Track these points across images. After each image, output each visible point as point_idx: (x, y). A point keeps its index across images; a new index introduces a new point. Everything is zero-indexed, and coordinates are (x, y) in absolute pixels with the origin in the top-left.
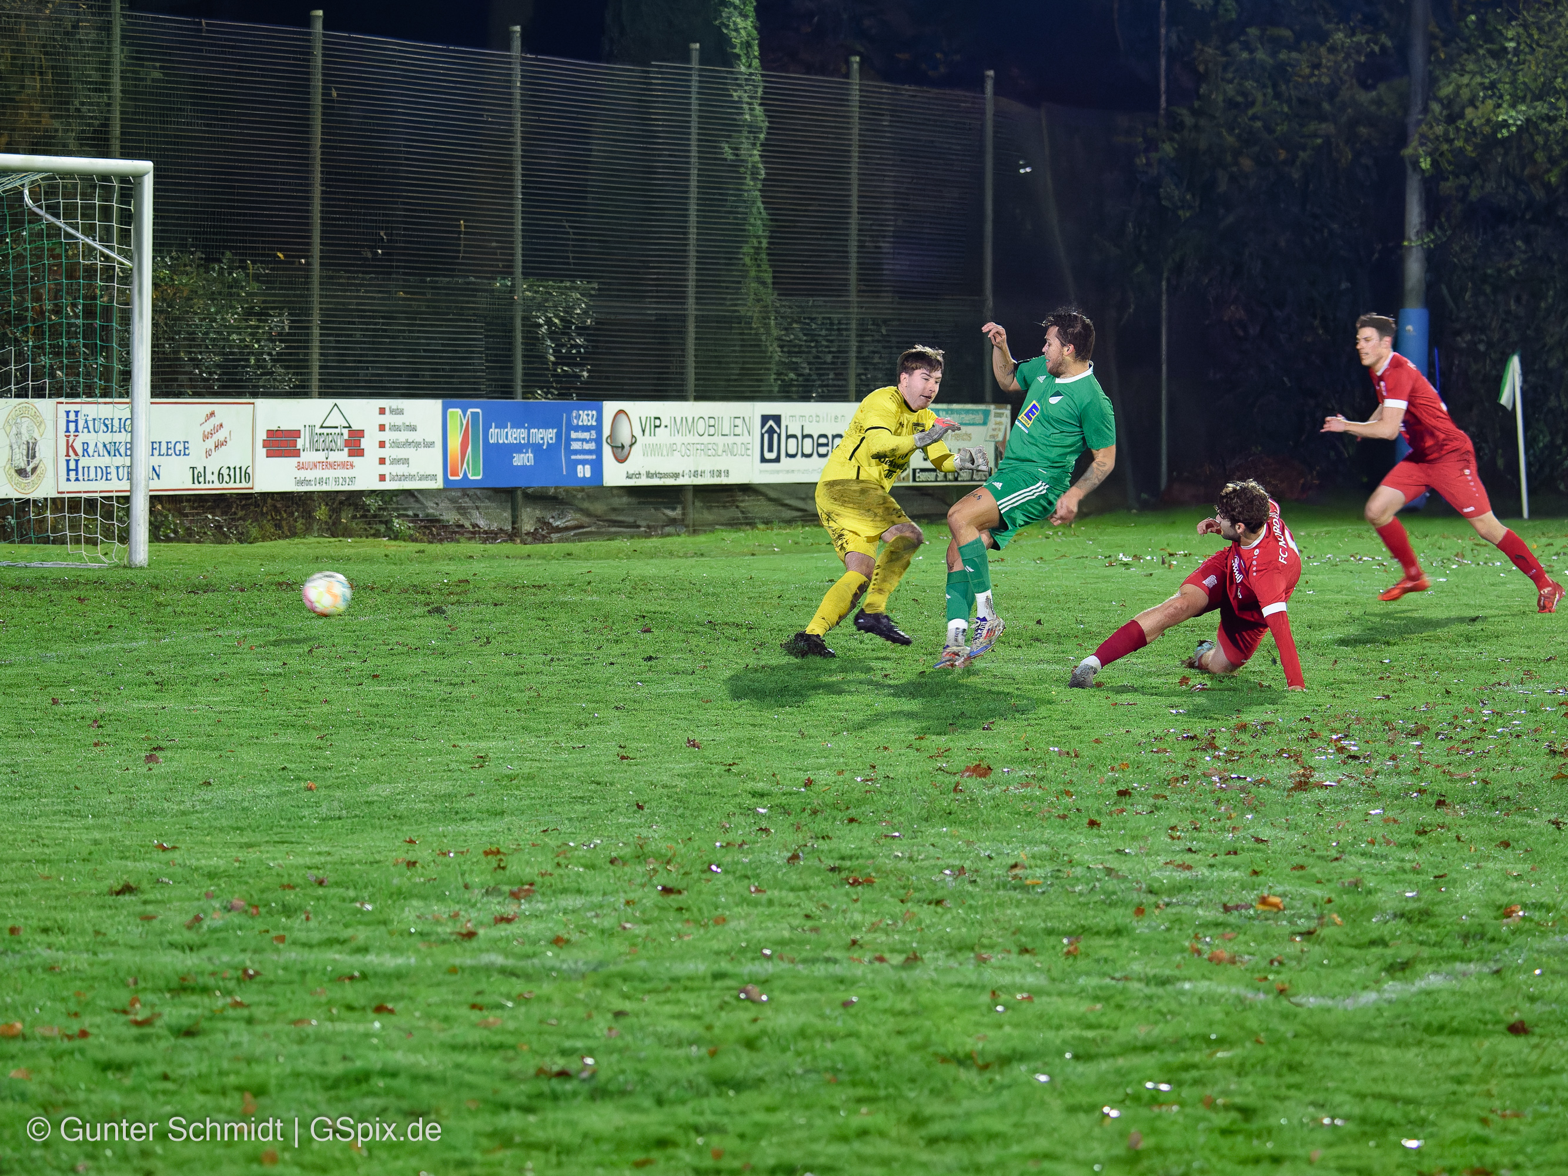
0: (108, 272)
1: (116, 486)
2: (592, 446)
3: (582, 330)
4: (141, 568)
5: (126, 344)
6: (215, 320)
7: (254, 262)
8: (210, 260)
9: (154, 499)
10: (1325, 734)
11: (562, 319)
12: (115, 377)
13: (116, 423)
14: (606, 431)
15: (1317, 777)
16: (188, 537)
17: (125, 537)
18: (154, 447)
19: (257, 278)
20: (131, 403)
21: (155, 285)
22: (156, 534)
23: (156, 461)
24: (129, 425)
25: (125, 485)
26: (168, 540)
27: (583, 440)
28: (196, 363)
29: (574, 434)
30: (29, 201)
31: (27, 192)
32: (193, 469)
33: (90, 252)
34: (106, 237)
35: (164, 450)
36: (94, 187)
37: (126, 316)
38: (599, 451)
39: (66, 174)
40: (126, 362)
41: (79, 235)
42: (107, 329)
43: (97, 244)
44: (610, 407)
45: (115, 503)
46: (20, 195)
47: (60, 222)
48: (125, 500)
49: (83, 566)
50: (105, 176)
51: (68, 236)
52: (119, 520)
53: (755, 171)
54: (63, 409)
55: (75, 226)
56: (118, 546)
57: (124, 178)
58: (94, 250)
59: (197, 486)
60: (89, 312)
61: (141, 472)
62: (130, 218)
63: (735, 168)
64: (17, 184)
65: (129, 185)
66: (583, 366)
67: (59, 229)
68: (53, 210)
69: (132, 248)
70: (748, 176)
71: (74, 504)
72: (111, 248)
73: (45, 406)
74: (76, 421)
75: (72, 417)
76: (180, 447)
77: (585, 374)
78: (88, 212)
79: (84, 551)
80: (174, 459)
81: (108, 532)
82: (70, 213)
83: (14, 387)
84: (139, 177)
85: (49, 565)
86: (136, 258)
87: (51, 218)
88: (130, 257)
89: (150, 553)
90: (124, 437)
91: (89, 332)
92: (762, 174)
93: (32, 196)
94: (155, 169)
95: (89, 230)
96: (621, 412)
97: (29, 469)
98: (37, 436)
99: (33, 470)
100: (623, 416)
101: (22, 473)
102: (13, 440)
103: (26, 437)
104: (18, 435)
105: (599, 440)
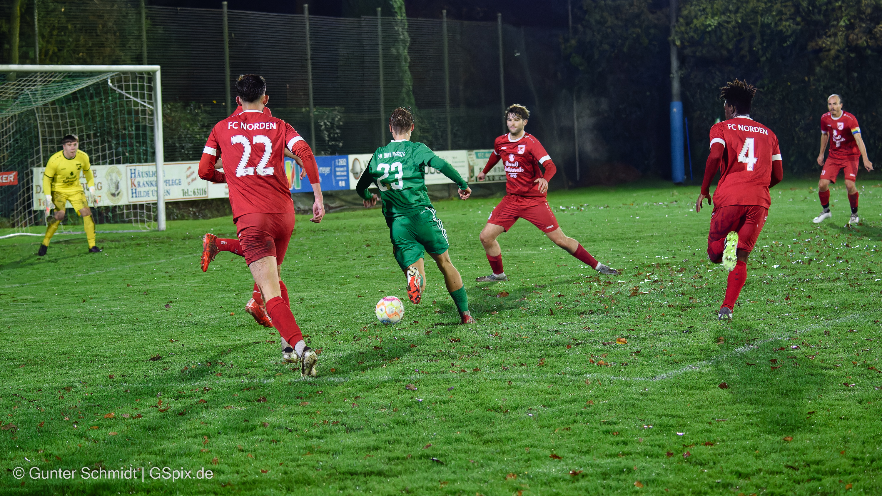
0: (144, 112)
1: (151, 199)
2: (345, 173)
3: (339, 127)
4: (163, 231)
5: (153, 140)
6: (188, 129)
7: (204, 105)
8: (186, 105)
9: (167, 204)
10: (644, 273)
11: (331, 123)
12: (149, 154)
13: (151, 173)
14: (350, 167)
15: (641, 290)
16: (183, 218)
17: (156, 219)
18: (166, 182)
19: (205, 112)
20: (156, 165)
21: (164, 116)
22: (169, 217)
23: (168, 188)
24: (156, 174)
25: (155, 198)
26: (174, 219)
27: (342, 171)
28: (183, 148)
29: (337, 169)
30: (110, 84)
31: (109, 81)
32: (183, 190)
33: (136, 104)
34: (143, 97)
35: (171, 183)
36: (136, 77)
37: (152, 129)
38: (348, 176)
39: (125, 73)
40: (153, 148)
41: (131, 97)
42: (145, 135)
43: (139, 100)
44: (352, 157)
45: (152, 206)
46: (107, 81)
47: (124, 92)
48: (156, 204)
49: (139, 231)
50: (141, 73)
51: (127, 98)
52: (153, 212)
53: (406, 59)
54: (129, 168)
55: (129, 93)
56: (153, 222)
57: (148, 73)
58: (138, 103)
59: (185, 197)
60: (137, 129)
61: (161, 192)
62: (152, 89)
63: (398, 57)
64: (105, 77)
65: (151, 76)
66: (339, 141)
67: (123, 95)
68: (120, 87)
69: (153, 101)
70: (403, 61)
71: (135, 207)
72: (145, 102)
73: (122, 167)
74: (135, 173)
75: (133, 171)
76: (177, 182)
77: (341, 144)
78: (135, 87)
79: (140, 225)
80: (175, 186)
81: (149, 217)
82: (127, 88)
83: (108, 160)
84: (154, 72)
85: (126, 231)
86: (154, 104)
87: (120, 91)
88: (153, 106)
89: (167, 225)
90: (154, 179)
91: (137, 136)
92: (409, 60)
93: (112, 82)
94: (162, 69)
95: (135, 95)
96: (356, 159)
97: (116, 193)
98: (119, 180)
99: (118, 194)
100: (357, 161)
101: (113, 195)
102: (109, 182)
103: (114, 180)
104: (111, 180)
105: (347, 171)
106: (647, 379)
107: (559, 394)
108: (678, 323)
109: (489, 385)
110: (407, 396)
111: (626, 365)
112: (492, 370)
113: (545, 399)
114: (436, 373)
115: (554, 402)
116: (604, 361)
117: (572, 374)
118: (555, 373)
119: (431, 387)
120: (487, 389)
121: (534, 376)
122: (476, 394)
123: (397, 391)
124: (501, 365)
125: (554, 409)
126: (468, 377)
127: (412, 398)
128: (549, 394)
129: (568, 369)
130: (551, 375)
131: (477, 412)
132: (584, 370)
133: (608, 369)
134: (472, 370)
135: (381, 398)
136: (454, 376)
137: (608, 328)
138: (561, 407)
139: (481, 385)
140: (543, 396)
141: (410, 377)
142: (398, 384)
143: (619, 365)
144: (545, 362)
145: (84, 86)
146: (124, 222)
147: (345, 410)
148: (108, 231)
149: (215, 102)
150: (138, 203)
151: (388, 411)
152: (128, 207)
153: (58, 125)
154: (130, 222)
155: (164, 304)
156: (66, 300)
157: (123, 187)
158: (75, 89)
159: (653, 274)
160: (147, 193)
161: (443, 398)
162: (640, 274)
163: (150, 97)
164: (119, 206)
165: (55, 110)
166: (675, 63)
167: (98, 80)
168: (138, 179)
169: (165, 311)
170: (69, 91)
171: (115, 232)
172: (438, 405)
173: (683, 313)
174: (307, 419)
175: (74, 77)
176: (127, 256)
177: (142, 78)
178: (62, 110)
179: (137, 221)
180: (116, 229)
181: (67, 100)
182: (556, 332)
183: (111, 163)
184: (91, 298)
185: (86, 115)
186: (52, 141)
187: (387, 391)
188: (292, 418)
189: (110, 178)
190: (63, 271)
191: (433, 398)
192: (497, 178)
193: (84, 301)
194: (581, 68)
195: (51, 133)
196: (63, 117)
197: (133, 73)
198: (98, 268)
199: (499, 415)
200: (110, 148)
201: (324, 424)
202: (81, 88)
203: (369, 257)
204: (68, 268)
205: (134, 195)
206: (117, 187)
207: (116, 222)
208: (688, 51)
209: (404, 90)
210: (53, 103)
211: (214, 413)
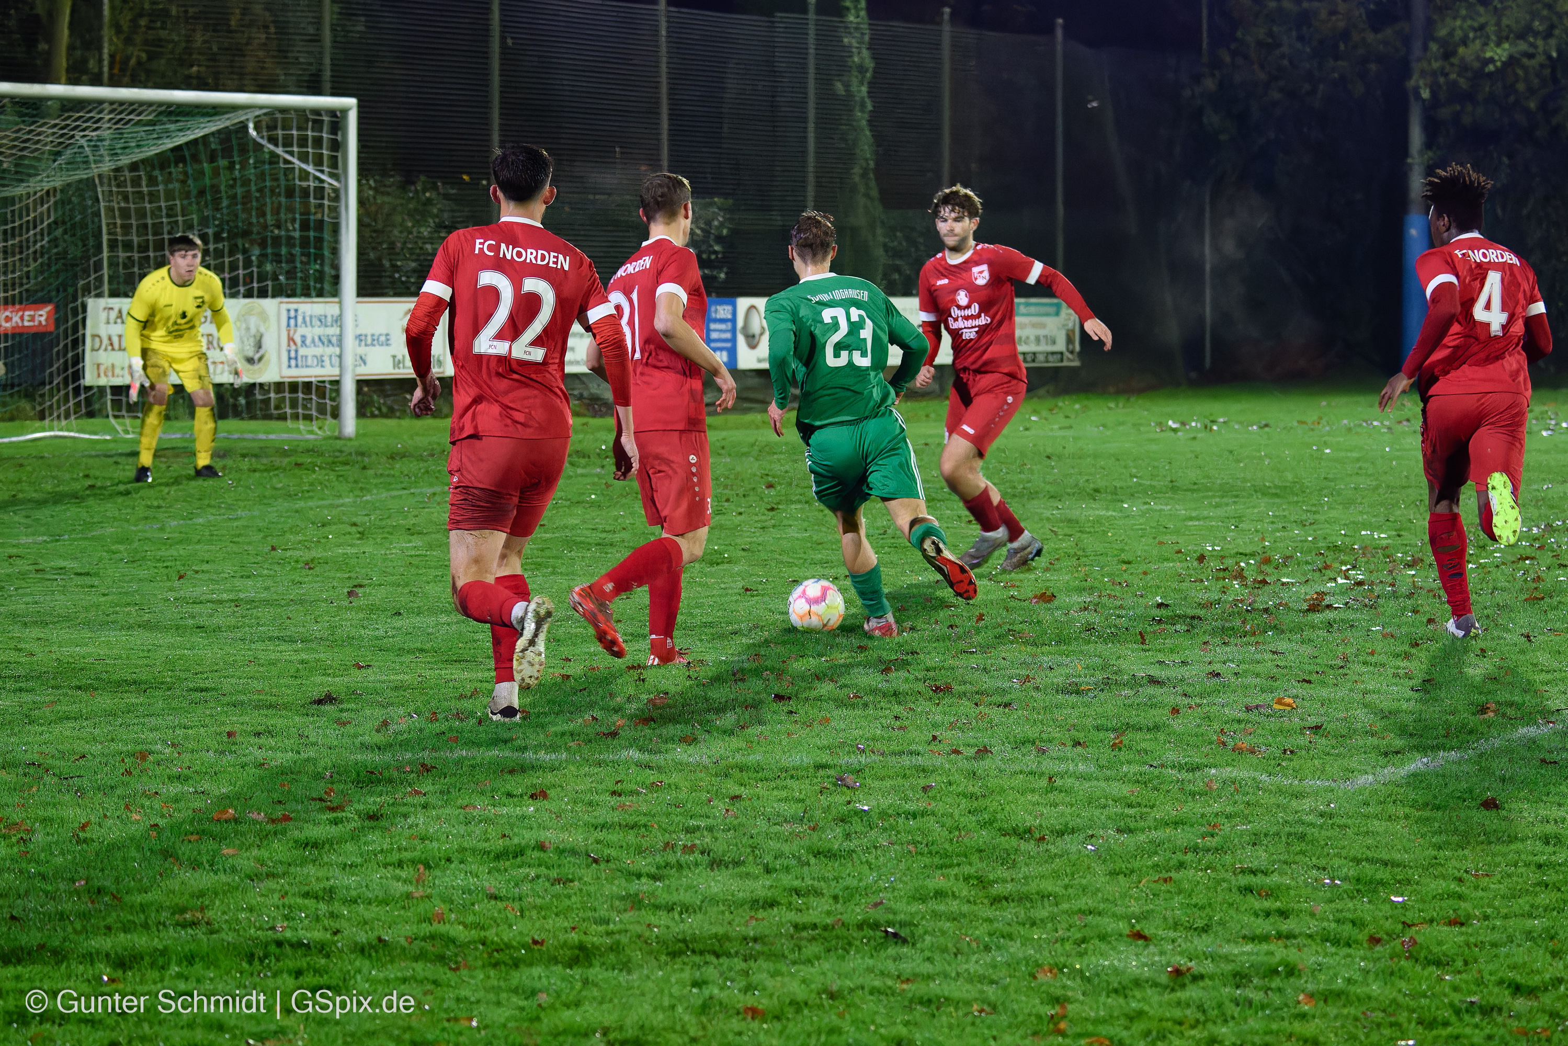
0: (320, 191)
1: (328, 372)
2: (728, 336)
3: (719, 239)
4: (350, 439)
5: (335, 251)
6: (411, 233)
7: (444, 184)
8: (409, 181)
9: (361, 384)
10: (1336, 565)
11: (702, 230)
12: (327, 278)
13: (329, 319)
14: (740, 323)
15: (1328, 600)
16: (390, 414)
17: (336, 414)
18: (360, 338)
19: (447, 197)
20: (340, 303)
21: (361, 202)
22: (362, 410)
23: (362, 350)
24: (339, 320)
25: (336, 371)
26: (373, 416)
27: (721, 331)
28: (395, 268)
29: (713, 326)
30: (252, 132)
31: (251, 125)
32: (394, 357)
33: (305, 175)
34: (318, 162)
35: (369, 342)
36: (307, 120)
37: (336, 229)
38: (734, 340)
39: (284, 110)
40: (336, 267)
41: (295, 160)
42: (320, 240)
43: (310, 169)
44: (743, 303)
45: (328, 386)
46: (246, 127)
47: (279, 151)
48: (336, 383)
49: (299, 436)
50: (317, 111)
51: (287, 162)
52: (332, 399)
53: (863, 105)
54: (284, 307)
55: (291, 153)
56: (330, 421)
57: (332, 112)
58: (308, 173)
59: (397, 371)
60: (305, 226)
61: (349, 360)
62: (338, 146)
63: (847, 102)
64: (243, 118)
65: (337, 119)
66: (720, 269)
67: (278, 156)
68: (273, 140)
69: (340, 171)
70: (857, 108)
71: (294, 387)
72: (322, 172)
73: (269, 304)
74: (296, 317)
75: (292, 314)
76: (383, 338)
77: (722, 276)
78: (303, 142)
79: (302, 425)
80: (377, 349)
81: (322, 410)
82: (287, 143)
83: (242, 289)
84: (345, 111)
85: (272, 437)
86: (343, 180)
87: (272, 147)
88: (338, 180)
89: (357, 426)
90: (334, 331)
91: (305, 242)
92: (869, 107)
93: (256, 128)
94: (360, 106)
95: (304, 158)
96: (753, 307)
97: (257, 357)
98: (262, 329)
99: (260, 359)
100: (754, 311)
101: (250, 360)
102: (243, 332)
103: (253, 331)
104: (248, 329)
105: (734, 331)
106: (1333, 784)
107: (1152, 807)
108: (1401, 672)
109: (1005, 783)
110: (839, 799)
111: (1292, 752)
112: (1016, 754)
113: (1123, 816)
114: (901, 753)
115: (1142, 824)
116: (1246, 742)
117: (1181, 767)
118: (1145, 763)
119: (888, 783)
120: (1002, 791)
121: (1101, 767)
122: (982, 803)
123: (817, 788)
124: (1034, 743)
125: (1142, 837)
126: (966, 765)
127: (849, 803)
128: (1130, 806)
129: (1171, 756)
130: (1135, 768)
131: (984, 837)
132: (1205, 761)
133: (1253, 759)
134: (973, 751)
135: (786, 800)
136: (939, 761)
137: (1258, 675)
138: (1154, 834)
139: (992, 783)
140: (1119, 810)
141: (844, 760)
142: (821, 773)
143: (1278, 753)
144: (1125, 739)
145: (199, 133)
146: (268, 417)
147: (710, 822)
148: (236, 436)
149: (466, 177)
150: (300, 380)
151: (798, 829)
152: (279, 386)
153: (142, 214)
154: (283, 418)
155: (346, 590)
156: (143, 573)
157: (269, 344)
158: (181, 140)
159: (1354, 567)
160: (320, 361)
161: (911, 807)
162: (1327, 567)
163: (334, 163)
164: (261, 385)
165: (136, 182)
166: (1416, 136)
167: (228, 123)
168: (302, 330)
169: (346, 603)
170: (169, 144)
171: (250, 436)
172: (901, 821)
173: (1413, 651)
174: (631, 837)
175: (178, 114)
176: (276, 489)
177: (318, 124)
178: (152, 181)
179: (296, 417)
180: (251, 432)
181: (163, 161)
182: (1153, 681)
183: (249, 295)
184: (197, 572)
185: (202, 193)
186: (128, 246)
187: (799, 788)
188: (601, 835)
189: (244, 326)
190: (141, 512)
191: (890, 806)
192: (1041, 358)
193: (181, 577)
194: (1223, 137)
195: (126, 228)
196: (153, 197)
197: (301, 112)
198: (213, 511)
199: (1028, 846)
200: (248, 264)
201: (665, 849)
202: (192, 137)
203: (772, 509)
204: (149, 507)
205: (293, 362)
206: (259, 346)
207: (253, 417)
208: (1445, 113)
209: (857, 170)
210: (134, 167)
211: (438, 818)
